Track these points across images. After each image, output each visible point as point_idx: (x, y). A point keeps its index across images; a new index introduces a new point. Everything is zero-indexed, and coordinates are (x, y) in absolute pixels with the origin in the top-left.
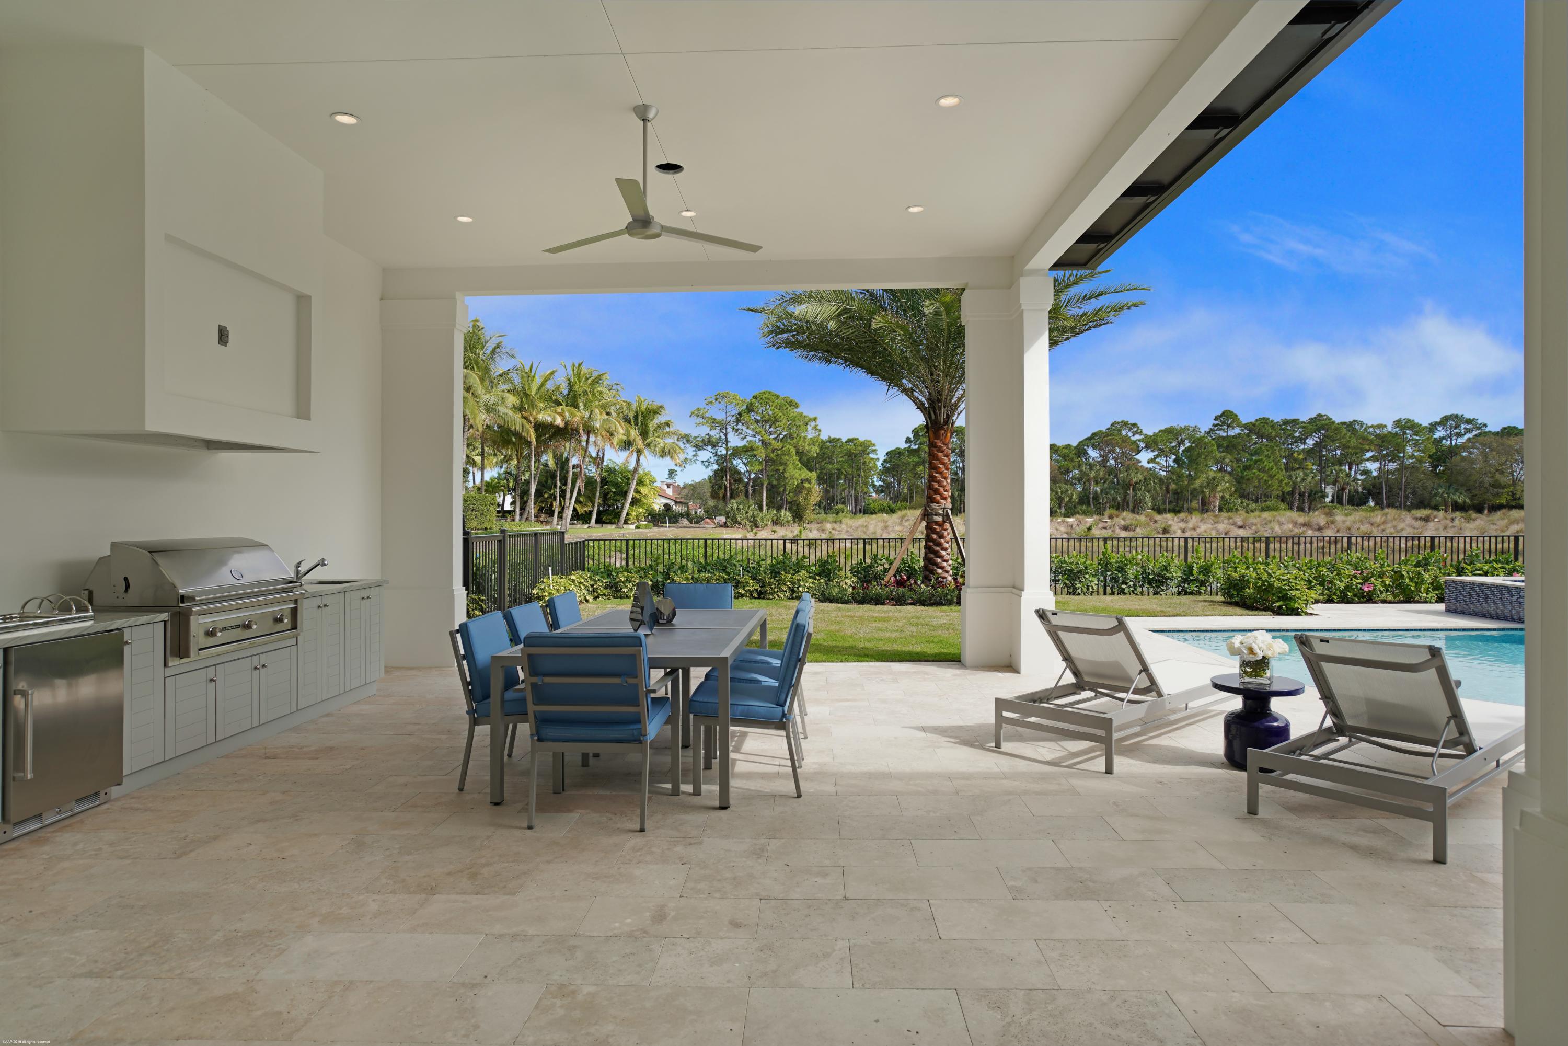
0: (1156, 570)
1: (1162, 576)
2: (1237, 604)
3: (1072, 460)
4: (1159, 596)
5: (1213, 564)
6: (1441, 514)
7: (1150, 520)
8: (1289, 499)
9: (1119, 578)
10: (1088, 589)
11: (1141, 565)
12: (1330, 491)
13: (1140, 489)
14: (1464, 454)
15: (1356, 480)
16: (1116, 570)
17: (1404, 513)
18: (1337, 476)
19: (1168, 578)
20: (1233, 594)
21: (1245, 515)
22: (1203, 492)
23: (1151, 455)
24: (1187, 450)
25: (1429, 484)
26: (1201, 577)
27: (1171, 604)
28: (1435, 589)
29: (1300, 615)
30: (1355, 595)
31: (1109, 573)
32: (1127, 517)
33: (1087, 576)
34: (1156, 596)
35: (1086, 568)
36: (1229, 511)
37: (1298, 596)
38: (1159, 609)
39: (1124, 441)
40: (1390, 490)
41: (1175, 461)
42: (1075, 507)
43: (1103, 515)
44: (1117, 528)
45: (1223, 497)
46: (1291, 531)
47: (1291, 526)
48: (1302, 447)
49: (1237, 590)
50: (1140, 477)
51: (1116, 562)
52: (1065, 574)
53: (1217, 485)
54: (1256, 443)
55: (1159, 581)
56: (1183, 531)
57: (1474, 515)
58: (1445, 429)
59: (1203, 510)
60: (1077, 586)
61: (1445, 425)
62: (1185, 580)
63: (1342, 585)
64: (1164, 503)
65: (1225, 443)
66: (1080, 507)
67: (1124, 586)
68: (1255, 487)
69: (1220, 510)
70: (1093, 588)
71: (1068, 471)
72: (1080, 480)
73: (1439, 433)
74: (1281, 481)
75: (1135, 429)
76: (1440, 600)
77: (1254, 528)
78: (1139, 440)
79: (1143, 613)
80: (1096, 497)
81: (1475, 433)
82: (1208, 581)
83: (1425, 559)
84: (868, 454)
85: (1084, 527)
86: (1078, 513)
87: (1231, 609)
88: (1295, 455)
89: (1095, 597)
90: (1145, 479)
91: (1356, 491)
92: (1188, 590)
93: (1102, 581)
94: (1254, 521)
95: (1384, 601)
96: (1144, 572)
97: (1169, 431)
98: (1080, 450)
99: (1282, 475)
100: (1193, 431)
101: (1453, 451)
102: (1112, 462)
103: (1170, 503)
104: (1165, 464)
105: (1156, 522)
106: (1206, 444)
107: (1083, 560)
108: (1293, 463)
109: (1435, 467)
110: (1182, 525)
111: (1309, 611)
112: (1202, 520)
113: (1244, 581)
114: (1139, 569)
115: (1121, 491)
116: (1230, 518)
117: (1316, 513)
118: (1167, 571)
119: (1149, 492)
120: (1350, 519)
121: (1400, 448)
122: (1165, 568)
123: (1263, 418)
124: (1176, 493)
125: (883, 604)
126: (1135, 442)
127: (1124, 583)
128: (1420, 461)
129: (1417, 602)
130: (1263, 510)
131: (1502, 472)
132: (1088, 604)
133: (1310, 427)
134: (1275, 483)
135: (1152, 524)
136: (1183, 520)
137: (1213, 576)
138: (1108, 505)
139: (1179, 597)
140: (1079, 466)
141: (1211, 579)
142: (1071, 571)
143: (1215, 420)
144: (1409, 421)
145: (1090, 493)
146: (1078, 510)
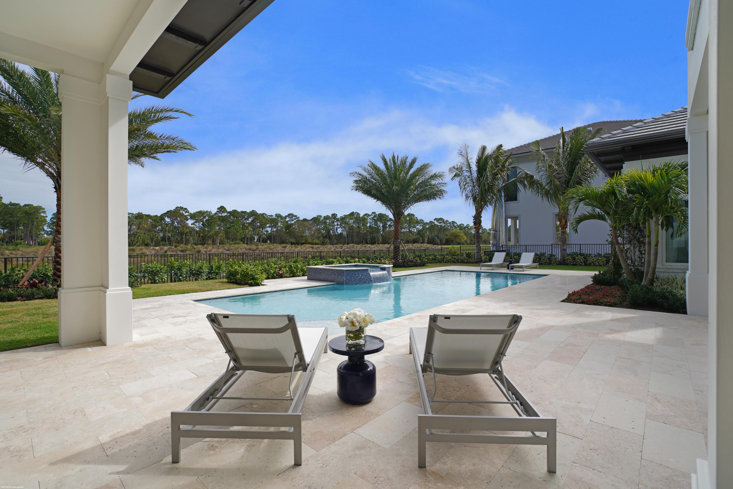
0: (196, 269)
1: (199, 272)
2: (233, 283)
3: (158, 222)
4: (198, 281)
5: (221, 265)
6: (289, 246)
7: (192, 248)
8: (243, 240)
9: (178, 273)
10: (162, 280)
11: (189, 267)
12: (256, 238)
13: (188, 235)
14: (294, 226)
15: (264, 234)
16: (177, 270)
17: (279, 245)
18: (259, 232)
19: (202, 272)
20: (232, 278)
21: (229, 245)
22: (213, 237)
23: (193, 221)
24: (207, 220)
25: (284, 236)
26: (217, 271)
27: (204, 285)
28: (302, 271)
29: (260, 286)
30: (277, 275)
31: (173, 272)
32: (182, 246)
33: (161, 274)
34: (196, 281)
35: (161, 269)
36: (223, 244)
37: (259, 277)
38: (198, 288)
39: (181, 215)
40: (274, 238)
41: (202, 224)
42: (159, 242)
43: (172, 246)
44: (178, 251)
45: (220, 239)
46: (245, 251)
47: (245, 250)
48: (247, 221)
49: (233, 276)
50: (188, 230)
51: (177, 266)
52: (150, 273)
53: (218, 234)
54: (232, 219)
55: (198, 274)
56: (206, 252)
57: (297, 246)
58: (289, 218)
59: (213, 244)
60: (156, 279)
61: (289, 217)
62: (209, 273)
63: (272, 272)
64: (198, 241)
65: (221, 219)
66: (161, 242)
67: (181, 277)
68: (232, 235)
69: (220, 244)
70: (165, 279)
71: (156, 227)
72: (161, 231)
73: (287, 219)
74: (241, 233)
75: (186, 211)
76: (303, 275)
77: (232, 251)
78: (188, 215)
79: (190, 291)
80: (169, 238)
81: (296, 220)
82: (220, 273)
83: (296, 260)
84: (40, 213)
85: (163, 251)
86: (161, 245)
87: (231, 285)
88: (245, 224)
89: (166, 284)
90: (190, 231)
91: (264, 238)
92: (211, 277)
93: (169, 276)
94: (232, 248)
95: (286, 277)
96: (191, 270)
97: (200, 212)
98: (162, 217)
99: (241, 231)
100: (209, 213)
101: (291, 225)
102: (176, 224)
103: (200, 241)
104: (198, 225)
105: (195, 248)
106: (214, 218)
107: (159, 266)
108: (244, 227)
109: (286, 230)
110: (205, 250)
111: (263, 284)
112: (213, 248)
113: (236, 272)
114: (188, 269)
115: (180, 236)
116: (223, 247)
117: (253, 245)
118: (201, 269)
119: (192, 236)
120: (263, 247)
121: (277, 224)
122: (201, 268)
123: (235, 210)
124: (203, 237)
125: (15, 300)
126: (186, 216)
127: (181, 276)
128: (282, 228)
129: (296, 276)
130: (235, 244)
131: (303, 233)
132: (161, 288)
133: (250, 214)
134: (239, 234)
135: (193, 249)
136: (206, 248)
137: (222, 270)
138: (174, 242)
139: (207, 281)
140: (161, 225)
141: (221, 272)
142: (153, 271)
143: (218, 209)
144: (279, 214)
145: (166, 237)
146: (161, 244)
